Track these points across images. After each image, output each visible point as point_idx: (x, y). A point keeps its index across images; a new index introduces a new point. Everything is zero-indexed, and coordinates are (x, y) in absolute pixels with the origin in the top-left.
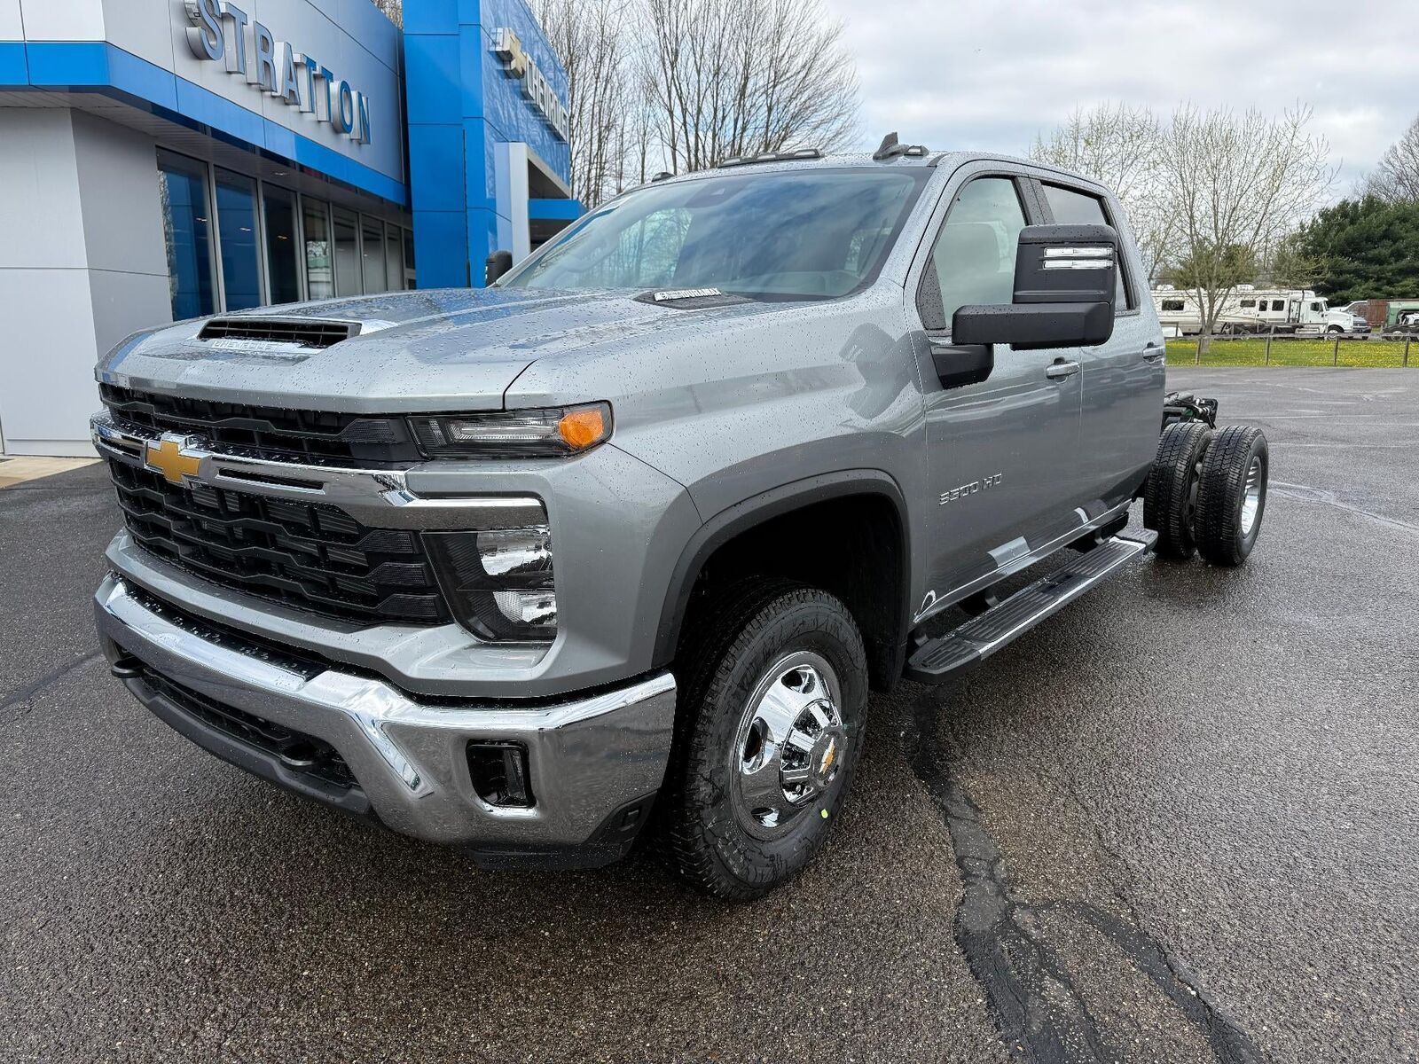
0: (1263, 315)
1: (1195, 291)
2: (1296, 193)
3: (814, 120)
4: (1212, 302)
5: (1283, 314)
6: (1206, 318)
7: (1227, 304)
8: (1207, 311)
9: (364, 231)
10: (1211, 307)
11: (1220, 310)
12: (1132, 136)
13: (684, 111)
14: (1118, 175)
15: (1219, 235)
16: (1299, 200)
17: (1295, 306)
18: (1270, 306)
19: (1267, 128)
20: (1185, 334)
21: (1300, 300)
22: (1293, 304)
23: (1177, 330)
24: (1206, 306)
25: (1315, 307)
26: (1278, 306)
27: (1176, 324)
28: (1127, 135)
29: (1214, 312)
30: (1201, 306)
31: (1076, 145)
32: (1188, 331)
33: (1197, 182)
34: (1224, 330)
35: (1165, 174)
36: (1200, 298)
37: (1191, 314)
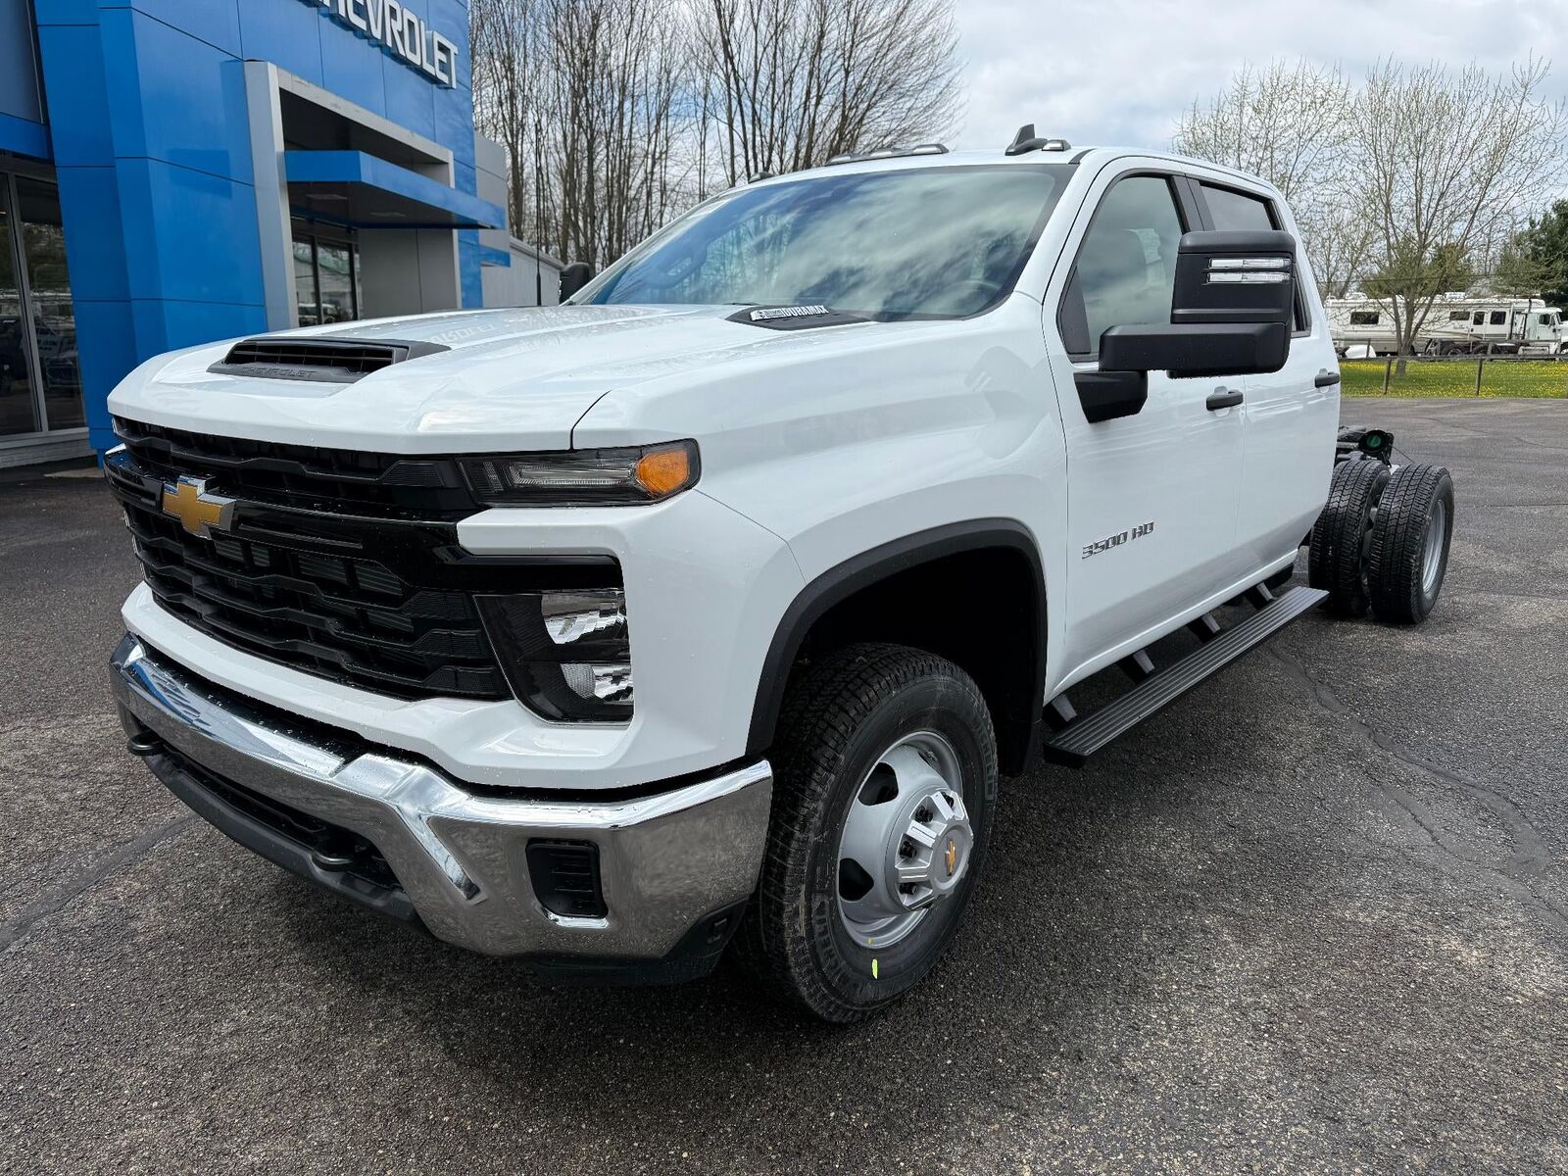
0: (1479, 329)
1: (1389, 300)
4: (1411, 311)
5: (1503, 329)
6: (1403, 334)
7: (1430, 316)
8: (1403, 325)
10: (1410, 320)
11: (1421, 323)
15: (1422, 229)
17: (1519, 318)
18: (1487, 318)
20: (1378, 354)
21: (1527, 310)
22: (1516, 316)
23: (1368, 348)
24: (1403, 318)
25: (1545, 319)
26: (1498, 318)
27: (1368, 341)
29: (1413, 326)
30: (1397, 320)
32: (1382, 350)
33: (1396, 159)
34: (1429, 348)
36: (1396, 308)
37: (1386, 329)
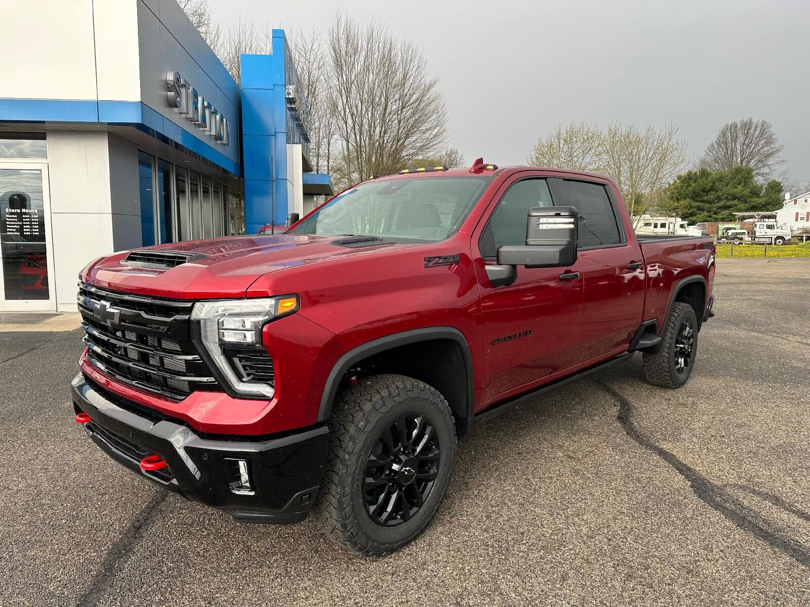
0: (656, 230)
2: (672, 169)
3: (423, 128)
5: (665, 230)
7: (639, 225)
9: (203, 188)
12: (588, 138)
13: (354, 122)
14: (581, 158)
16: (674, 172)
17: (671, 226)
18: (659, 226)
19: (657, 136)
21: (674, 223)
22: (670, 224)
25: (682, 226)
26: (663, 226)
28: (585, 137)
31: (559, 142)
33: (621, 161)
35: (605, 157)
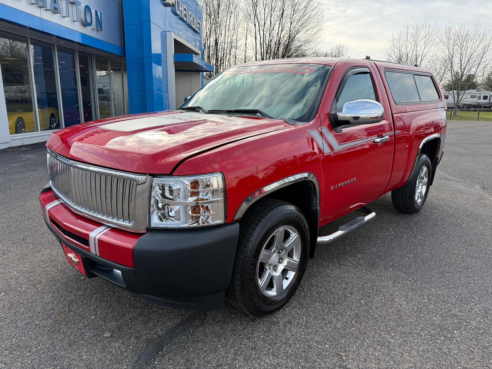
0: (479, 101)
1: (452, 92)
4: (458, 95)
5: (487, 101)
6: (456, 102)
7: (464, 97)
8: (456, 100)
10: (458, 98)
11: (461, 99)
15: (462, 71)
18: (482, 97)
22: (491, 97)
24: (456, 97)
26: (485, 98)
29: (459, 100)
30: (454, 98)
31: (407, 37)
32: (449, 107)
33: (454, 50)
34: (464, 106)
36: (454, 94)
37: (451, 100)
